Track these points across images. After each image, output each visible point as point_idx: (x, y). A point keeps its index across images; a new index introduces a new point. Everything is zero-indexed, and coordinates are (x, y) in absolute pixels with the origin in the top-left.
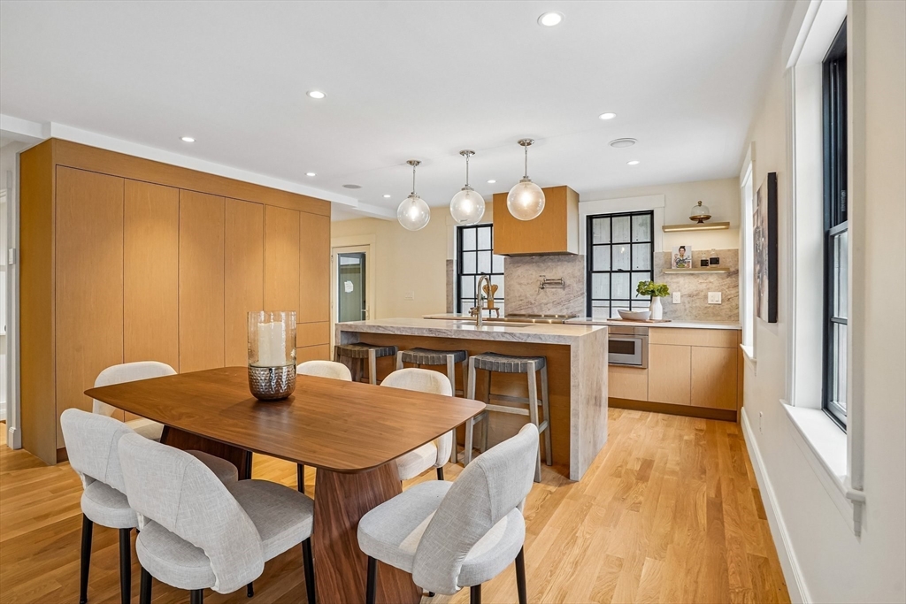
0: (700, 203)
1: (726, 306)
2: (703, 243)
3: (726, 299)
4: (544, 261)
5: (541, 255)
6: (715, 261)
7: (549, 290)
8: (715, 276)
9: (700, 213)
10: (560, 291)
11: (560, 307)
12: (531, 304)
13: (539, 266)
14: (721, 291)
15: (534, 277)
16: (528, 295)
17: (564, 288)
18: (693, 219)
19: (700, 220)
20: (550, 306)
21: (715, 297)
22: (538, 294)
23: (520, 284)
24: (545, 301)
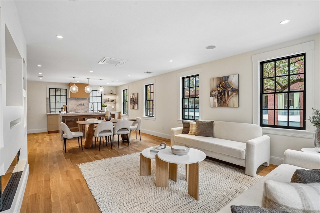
2: (111, 97)
3: (114, 107)
4: (78, 99)
6: (113, 101)
7: (80, 106)
8: (113, 103)
9: (111, 92)
10: (83, 106)
13: (77, 101)
15: (76, 103)
16: (74, 108)
17: (84, 106)
21: (113, 107)
22: (77, 107)
23: (72, 105)
24: (79, 109)
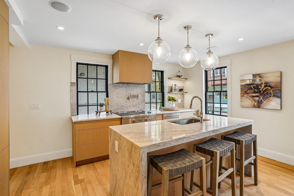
0: (179, 71)
1: (182, 103)
3: (182, 101)
5: (128, 83)
6: (182, 90)
7: (131, 100)
8: (180, 94)
9: (179, 74)
10: (136, 100)
11: (136, 107)
12: (123, 107)
13: (126, 89)
14: (181, 99)
15: (124, 93)
16: (122, 103)
18: (177, 76)
19: (179, 76)
20: (131, 107)
21: (180, 101)
22: (126, 102)
23: (118, 97)
24: (129, 105)
